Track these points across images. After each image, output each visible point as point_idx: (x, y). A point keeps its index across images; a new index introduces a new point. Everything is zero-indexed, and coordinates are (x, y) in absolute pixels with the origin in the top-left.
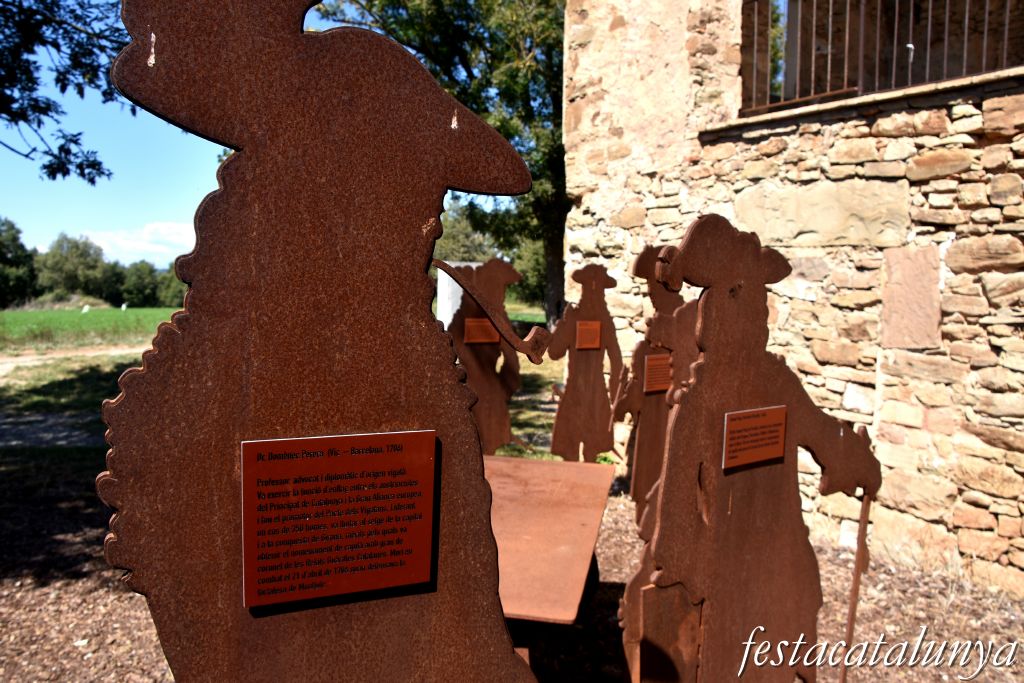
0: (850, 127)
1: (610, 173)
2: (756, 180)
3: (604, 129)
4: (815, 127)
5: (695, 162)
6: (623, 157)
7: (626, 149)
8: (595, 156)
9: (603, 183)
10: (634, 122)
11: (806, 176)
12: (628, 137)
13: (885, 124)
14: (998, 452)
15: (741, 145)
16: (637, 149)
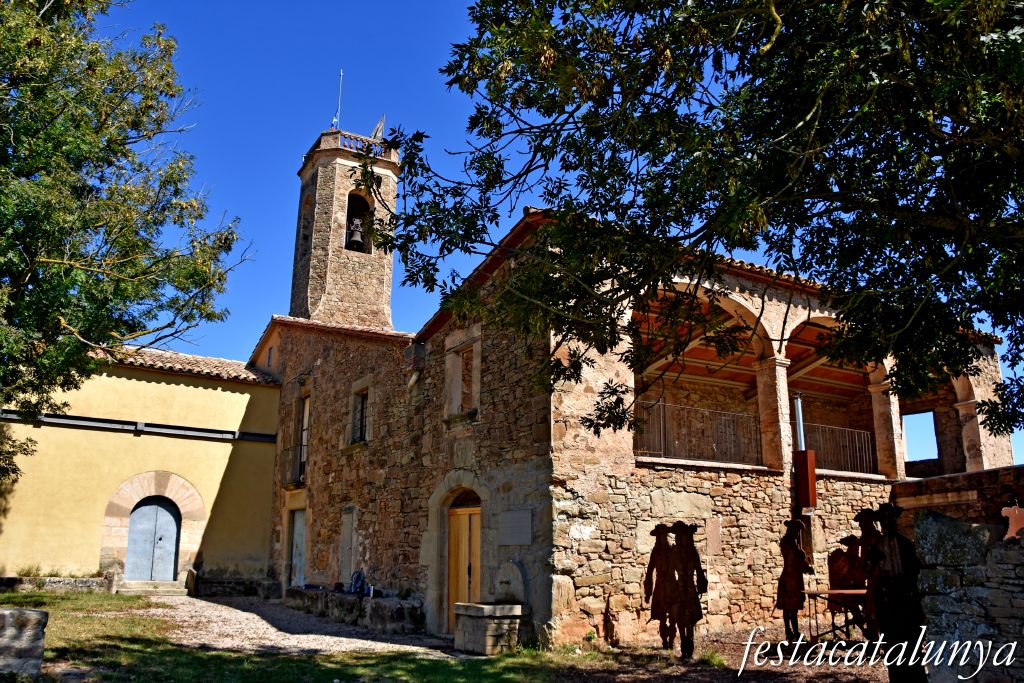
0: (692, 473)
1: (587, 472)
2: (659, 488)
3: (582, 445)
4: (682, 470)
5: (632, 475)
6: (595, 464)
7: (597, 459)
8: (575, 459)
9: (582, 477)
10: (601, 447)
11: (679, 489)
12: (597, 454)
13: (703, 474)
14: (736, 586)
15: (652, 472)
16: (603, 462)
